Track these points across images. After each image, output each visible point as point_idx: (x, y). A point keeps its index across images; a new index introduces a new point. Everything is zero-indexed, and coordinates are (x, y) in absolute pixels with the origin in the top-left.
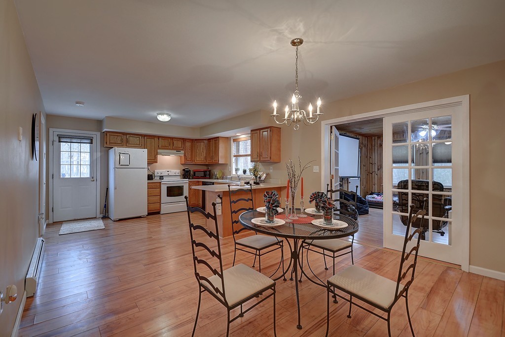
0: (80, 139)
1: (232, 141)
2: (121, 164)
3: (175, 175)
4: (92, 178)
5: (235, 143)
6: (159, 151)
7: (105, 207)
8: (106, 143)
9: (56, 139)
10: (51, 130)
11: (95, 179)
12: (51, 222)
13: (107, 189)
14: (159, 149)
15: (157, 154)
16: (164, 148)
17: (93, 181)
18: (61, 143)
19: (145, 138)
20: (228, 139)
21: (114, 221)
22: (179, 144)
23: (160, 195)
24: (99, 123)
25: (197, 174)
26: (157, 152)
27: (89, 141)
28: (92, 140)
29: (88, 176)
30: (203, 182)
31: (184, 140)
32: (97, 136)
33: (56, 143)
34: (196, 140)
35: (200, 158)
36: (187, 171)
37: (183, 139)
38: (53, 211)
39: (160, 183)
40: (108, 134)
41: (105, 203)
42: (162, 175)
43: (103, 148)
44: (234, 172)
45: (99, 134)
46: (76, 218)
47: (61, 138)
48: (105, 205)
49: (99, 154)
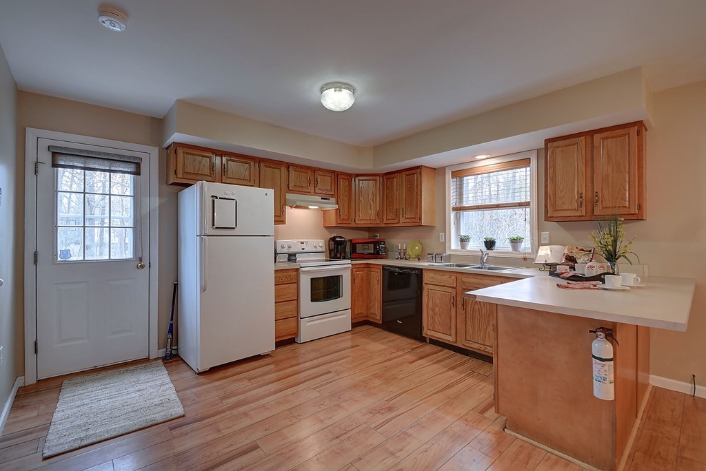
0: (110, 161)
1: (448, 176)
2: (215, 226)
3: (314, 250)
4: (140, 261)
5: (455, 180)
6: (289, 196)
7: (171, 331)
8: (176, 173)
9: (46, 158)
10: (31, 134)
11: (145, 262)
12: (30, 379)
13: (176, 286)
14: (289, 191)
15: (285, 204)
16: (299, 190)
17: (142, 267)
18: (60, 169)
19: (262, 165)
20: (438, 172)
21: (200, 374)
22: (325, 183)
23: (297, 300)
24: (157, 124)
25: (359, 249)
26: (285, 200)
27: (131, 168)
28: (138, 165)
29: (129, 255)
30: (383, 266)
31: (336, 175)
32: (151, 157)
33: (45, 168)
34: (358, 175)
35: (367, 215)
36: (340, 243)
37: (334, 172)
38: (36, 351)
39: (297, 270)
40: (180, 151)
41: (170, 322)
42: (292, 250)
43: (166, 188)
44: (454, 245)
45: (155, 151)
46: (101, 364)
47: (58, 156)
48: (171, 325)
49: (156, 202)
